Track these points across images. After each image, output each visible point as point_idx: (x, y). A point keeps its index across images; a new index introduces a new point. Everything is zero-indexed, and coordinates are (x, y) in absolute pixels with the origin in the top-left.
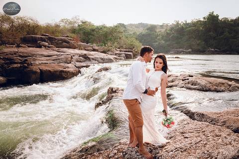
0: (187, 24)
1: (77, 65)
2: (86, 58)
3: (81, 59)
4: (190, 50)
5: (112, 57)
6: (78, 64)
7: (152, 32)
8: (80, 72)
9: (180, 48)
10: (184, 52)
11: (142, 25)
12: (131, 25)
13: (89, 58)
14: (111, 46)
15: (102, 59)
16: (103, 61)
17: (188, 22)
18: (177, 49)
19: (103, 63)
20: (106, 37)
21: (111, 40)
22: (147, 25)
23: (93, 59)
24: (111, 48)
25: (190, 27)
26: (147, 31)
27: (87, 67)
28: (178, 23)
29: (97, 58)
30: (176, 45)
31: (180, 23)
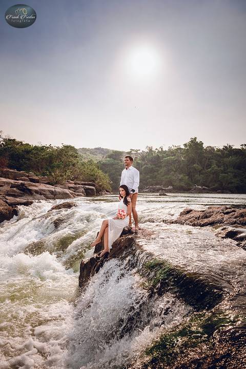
0: (162, 152)
1: (8, 201)
2: (25, 191)
3: (14, 191)
4: (170, 187)
5: (67, 191)
6: (11, 199)
7: (116, 161)
8: (16, 213)
9: (157, 184)
10: (163, 189)
11: (99, 150)
12: (84, 150)
13: (30, 190)
14: (61, 175)
15: (52, 192)
16: (54, 195)
17: (164, 150)
18: (152, 185)
19: (54, 199)
20: (51, 162)
21: (58, 167)
22: (107, 151)
23: (37, 192)
24: (60, 178)
25: (168, 155)
26: (108, 159)
27: (27, 204)
28: (151, 150)
29: (44, 190)
30: (150, 180)
31: (154, 149)
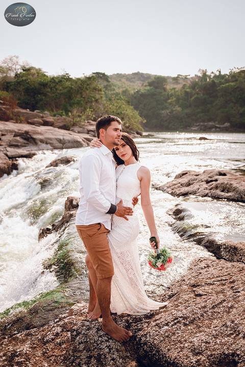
0: (220, 77)
1: (8, 153)
2: (28, 139)
3: (17, 141)
4: (227, 124)
5: (79, 137)
6: (12, 151)
7: (158, 90)
8: (15, 167)
9: (209, 120)
10: (216, 127)
11: (138, 76)
12: (119, 76)
13: (34, 140)
14: (79, 116)
15: (60, 141)
16: (63, 144)
17: (222, 73)
18: (204, 121)
19: (62, 148)
20: (70, 98)
21: (78, 103)
22: (148, 76)
23: (42, 141)
24: (78, 119)
25: (227, 81)
26: (148, 88)
27: (29, 156)
28: (205, 74)
29: (50, 139)
30: (202, 115)
31: (208, 73)
